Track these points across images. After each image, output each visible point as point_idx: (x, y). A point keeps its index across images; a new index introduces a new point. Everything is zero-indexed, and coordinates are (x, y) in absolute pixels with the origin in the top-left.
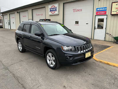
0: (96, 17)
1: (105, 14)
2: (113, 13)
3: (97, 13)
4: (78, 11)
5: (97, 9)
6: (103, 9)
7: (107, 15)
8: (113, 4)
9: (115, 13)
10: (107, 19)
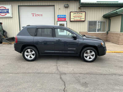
0: (58, 22)
1: (65, 20)
2: (71, 20)
3: (58, 19)
4: (38, 15)
5: (58, 16)
6: (63, 16)
7: (67, 21)
8: (71, 13)
9: (73, 20)
10: (67, 24)
